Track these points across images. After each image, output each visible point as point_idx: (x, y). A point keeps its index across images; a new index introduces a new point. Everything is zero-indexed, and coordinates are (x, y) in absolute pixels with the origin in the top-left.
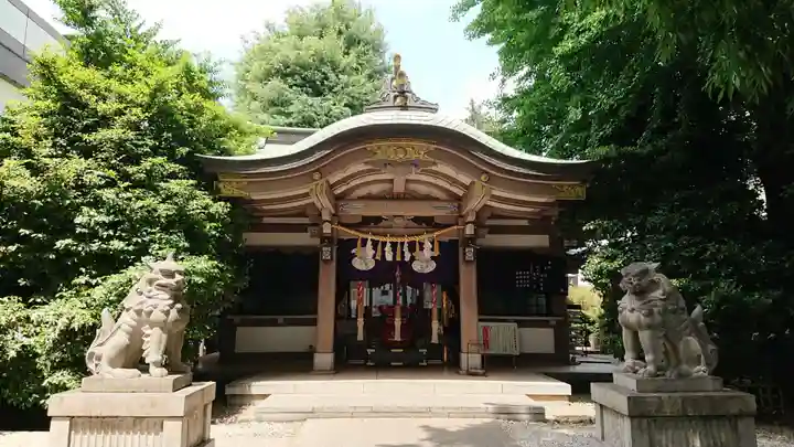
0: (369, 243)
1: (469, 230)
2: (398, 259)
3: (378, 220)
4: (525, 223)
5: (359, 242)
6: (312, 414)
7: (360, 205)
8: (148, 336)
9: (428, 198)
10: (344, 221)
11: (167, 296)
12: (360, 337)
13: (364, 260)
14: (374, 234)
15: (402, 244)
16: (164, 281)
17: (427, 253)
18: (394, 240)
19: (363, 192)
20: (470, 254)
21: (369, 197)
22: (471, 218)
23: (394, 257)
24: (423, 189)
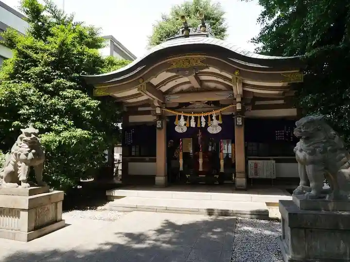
0: (182, 117)
1: (239, 107)
2: (199, 126)
3: (187, 104)
4: (282, 102)
5: (177, 117)
6: (136, 208)
7: (177, 96)
8: (20, 167)
9: (215, 90)
10: (168, 106)
11: (27, 146)
12: (181, 168)
13: (181, 127)
14: (185, 112)
15: (201, 117)
16: (26, 138)
17: (215, 122)
18: (196, 115)
19: (178, 89)
20: (239, 121)
21: (182, 92)
22: (239, 99)
23: (196, 125)
24: (212, 85)
